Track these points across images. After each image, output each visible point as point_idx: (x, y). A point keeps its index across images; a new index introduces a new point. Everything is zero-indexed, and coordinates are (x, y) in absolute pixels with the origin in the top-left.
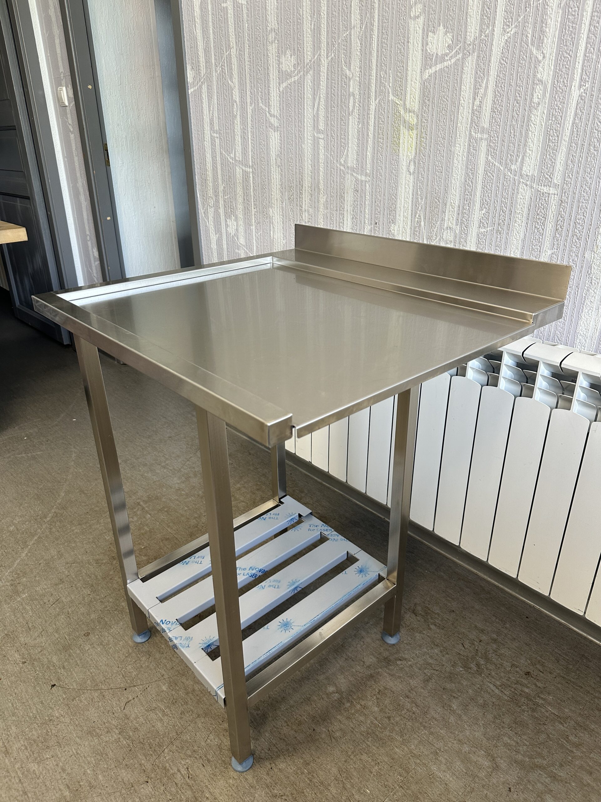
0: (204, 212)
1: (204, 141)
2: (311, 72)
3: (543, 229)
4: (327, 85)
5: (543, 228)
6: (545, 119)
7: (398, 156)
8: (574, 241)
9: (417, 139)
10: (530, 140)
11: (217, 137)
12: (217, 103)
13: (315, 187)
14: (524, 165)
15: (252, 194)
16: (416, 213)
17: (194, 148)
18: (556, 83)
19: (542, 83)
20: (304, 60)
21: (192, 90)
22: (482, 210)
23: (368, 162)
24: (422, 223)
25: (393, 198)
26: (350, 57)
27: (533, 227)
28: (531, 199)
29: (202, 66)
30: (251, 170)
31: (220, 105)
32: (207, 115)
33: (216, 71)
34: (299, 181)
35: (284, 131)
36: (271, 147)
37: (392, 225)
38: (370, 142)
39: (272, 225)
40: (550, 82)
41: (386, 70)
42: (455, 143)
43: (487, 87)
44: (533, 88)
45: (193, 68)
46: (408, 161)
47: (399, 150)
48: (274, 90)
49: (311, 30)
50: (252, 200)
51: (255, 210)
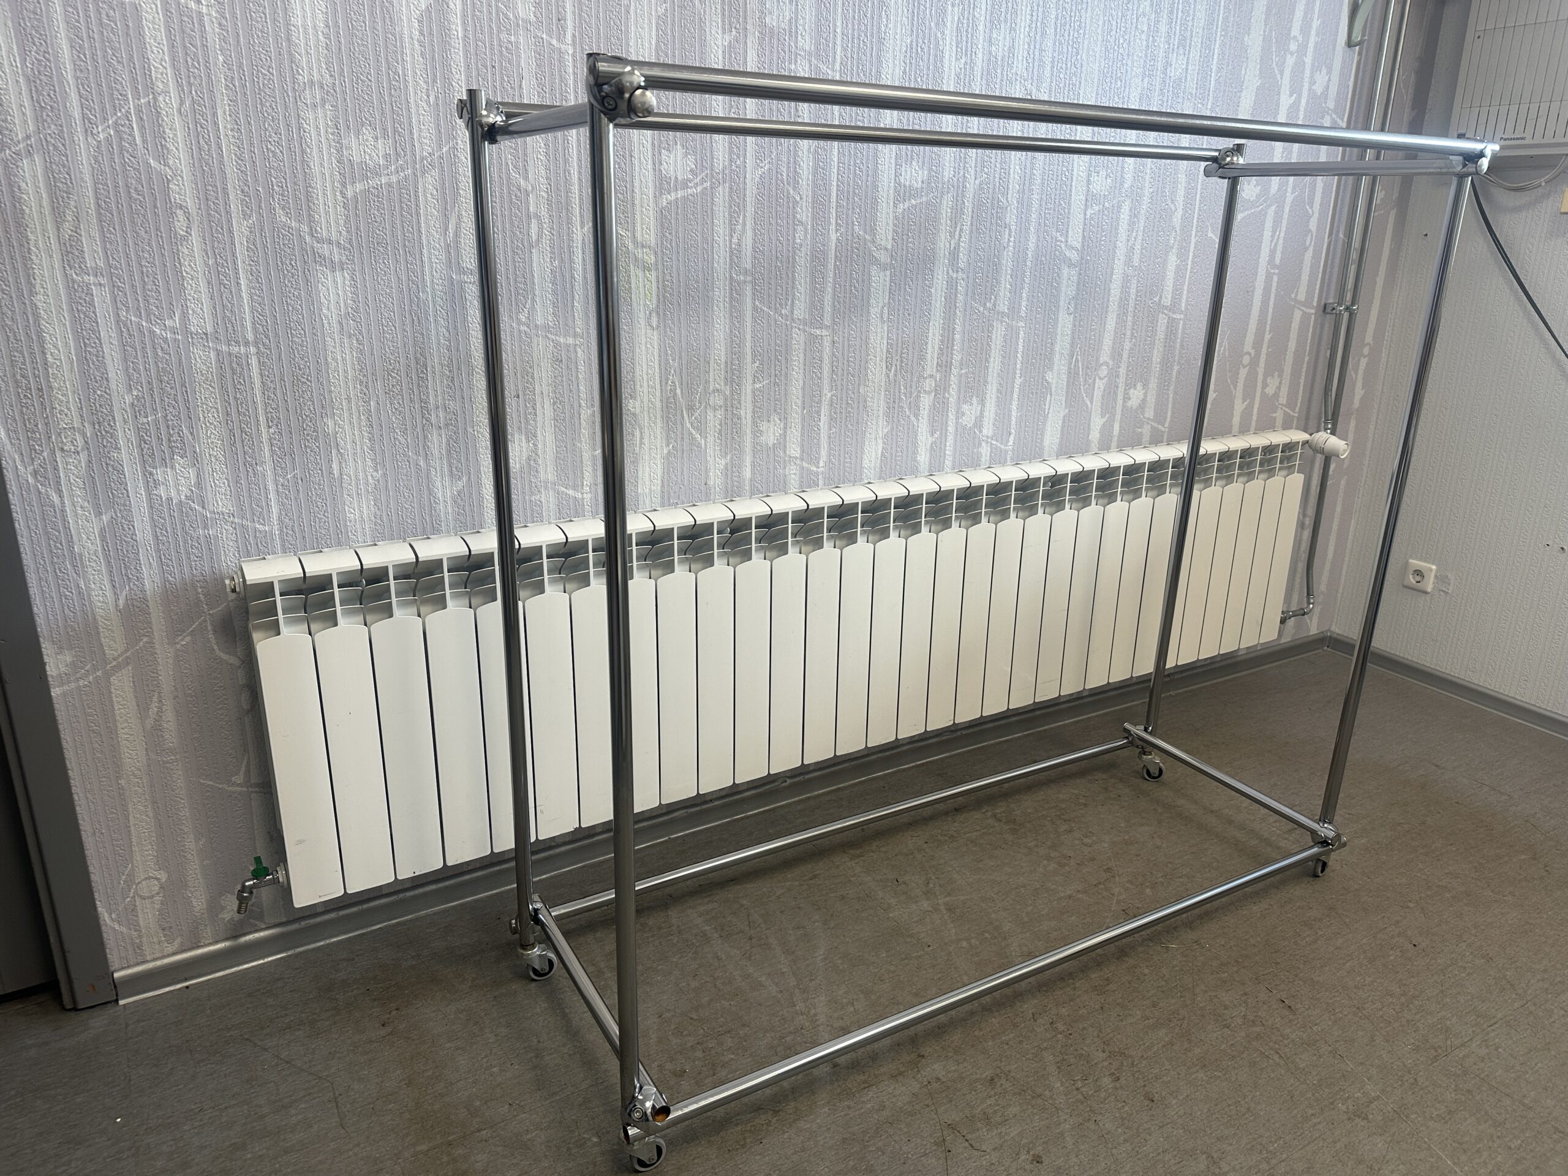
2: (435, 173)
3: (820, 373)
5: (820, 371)
6: (809, 261)
7: (629, 304)
9: (658, 282)
10: (797, 282)
11: (100, 285)
12: (98, 206)
14: (794, 308)
15: (259, 398)
16: (667, 379)
18: (815, 225)
19: (802, 224)
20: (413, 151)
22: (755, 363)
23: (576, 317)
24: (677, 389)
26: (526, 161)
27: (811, 372)
28: (805, 343)
30: (253, 350)
31: (109, 212)
32: (44, 231)
33: (90, 135)
35: (363, 270)
36: (323, 299)
38: (576, 287)
39: (334, 451)
40: (810, 224)
44: (794, 229)
46: (646, 310)
47: (631, 298)
48: (325, 195)
49: (429, 106)
51: (272, 430)
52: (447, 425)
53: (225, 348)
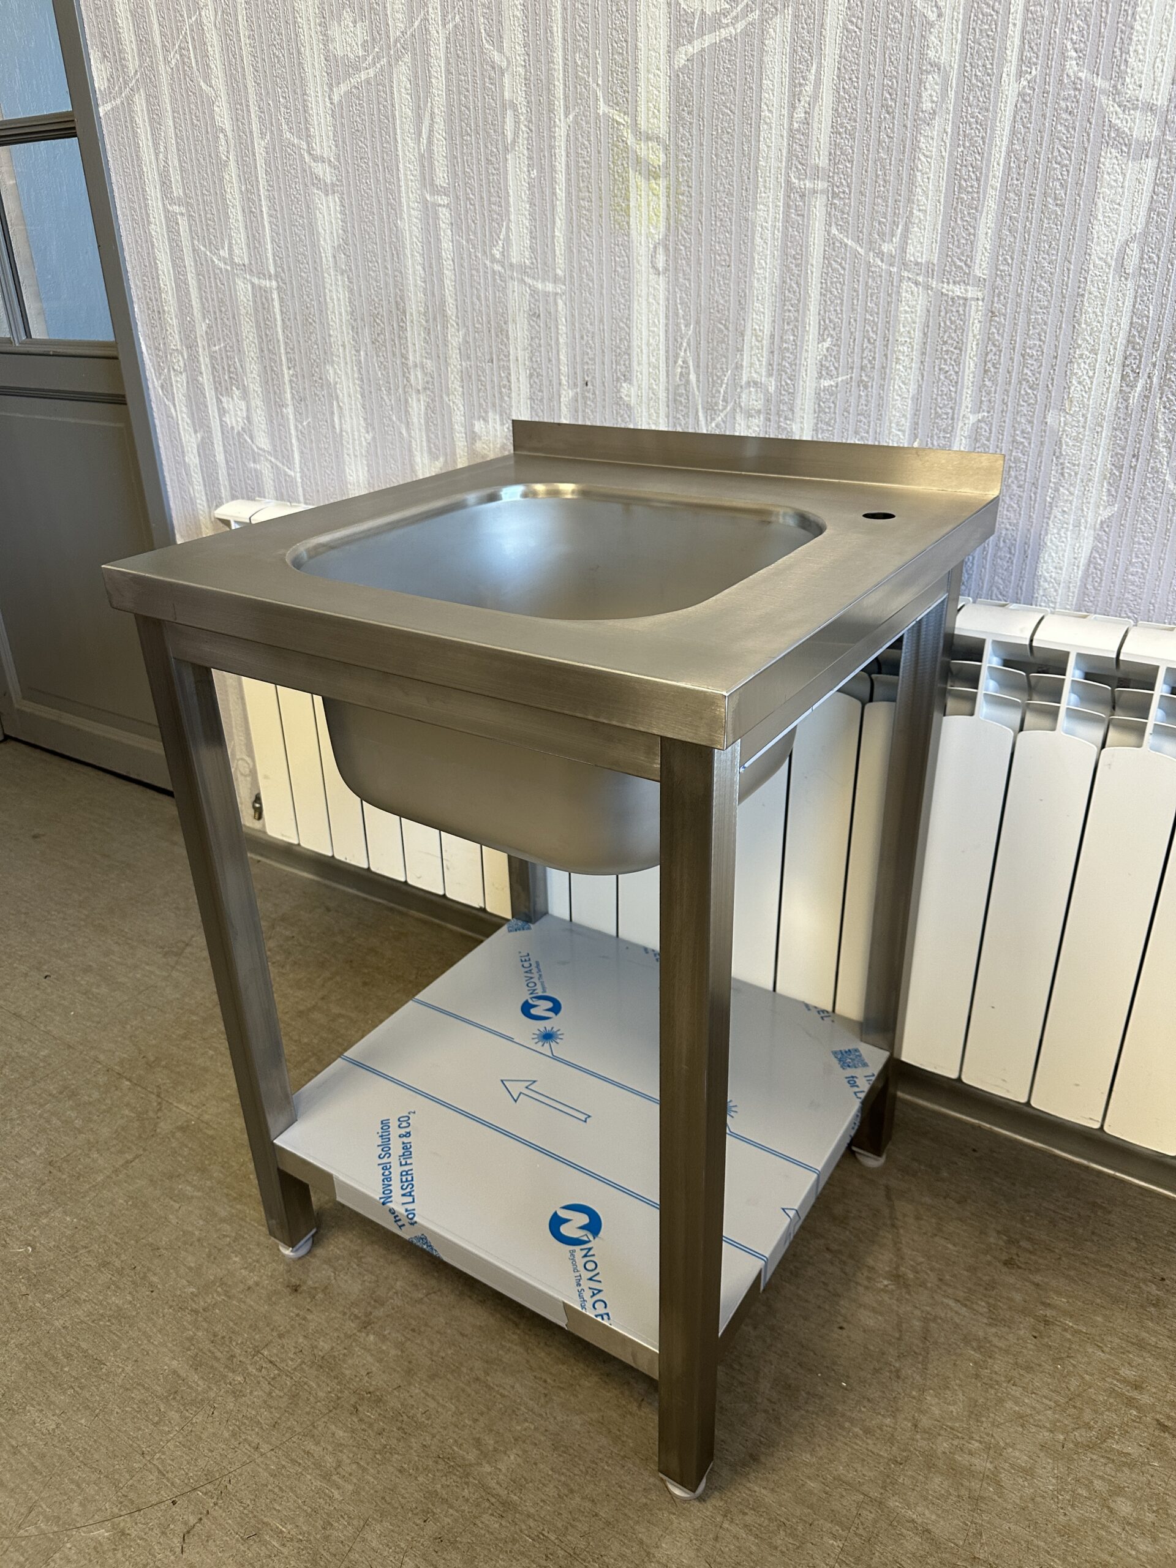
0: (162, 387)
1: (149, 223)
2: (407, 58)
3: (957, 373)
4: (447, 86)
5: (957, 369)
6: (948, 145)
7: (628, 235)
8: (1023, 392)
9: (668, 196)
10: (919, 190)
11: (182, 214)
12: (176, 134)
13: (435, 313)
14: (910, 241)
15: (281, 337)
16: (677, 356)
17: (124, 241)
18: (968, 68)
19: (939, 69)
20: (387, 32)
21: (108, 107)
22: (824, 340)
23: (558, 252)
24: (693, 377)
25: (622, 325)
26: (500, 22)
27: (936, 369)
28: (928, 311)
29: (128, 50)
30: (274, 284)
31: (182, 140)
32: (150, 162)
33: (167, 62)
34: (396, 302)
35: (349, 192)
36: (321, 230)
37: (624, 385)
38: (559, 209)
39: (335, 403)
40: (956, 67)
41: (587, 50)
42: (755, 204)
43: (818, 82)
44: (921, 80)
45: (105, 56)
46: (651, 246)
47: (628, 223)
48: (317, 102)
50: (283, 351)
51: (291, 372)
52: (425, 389)
53: (256, 281)
